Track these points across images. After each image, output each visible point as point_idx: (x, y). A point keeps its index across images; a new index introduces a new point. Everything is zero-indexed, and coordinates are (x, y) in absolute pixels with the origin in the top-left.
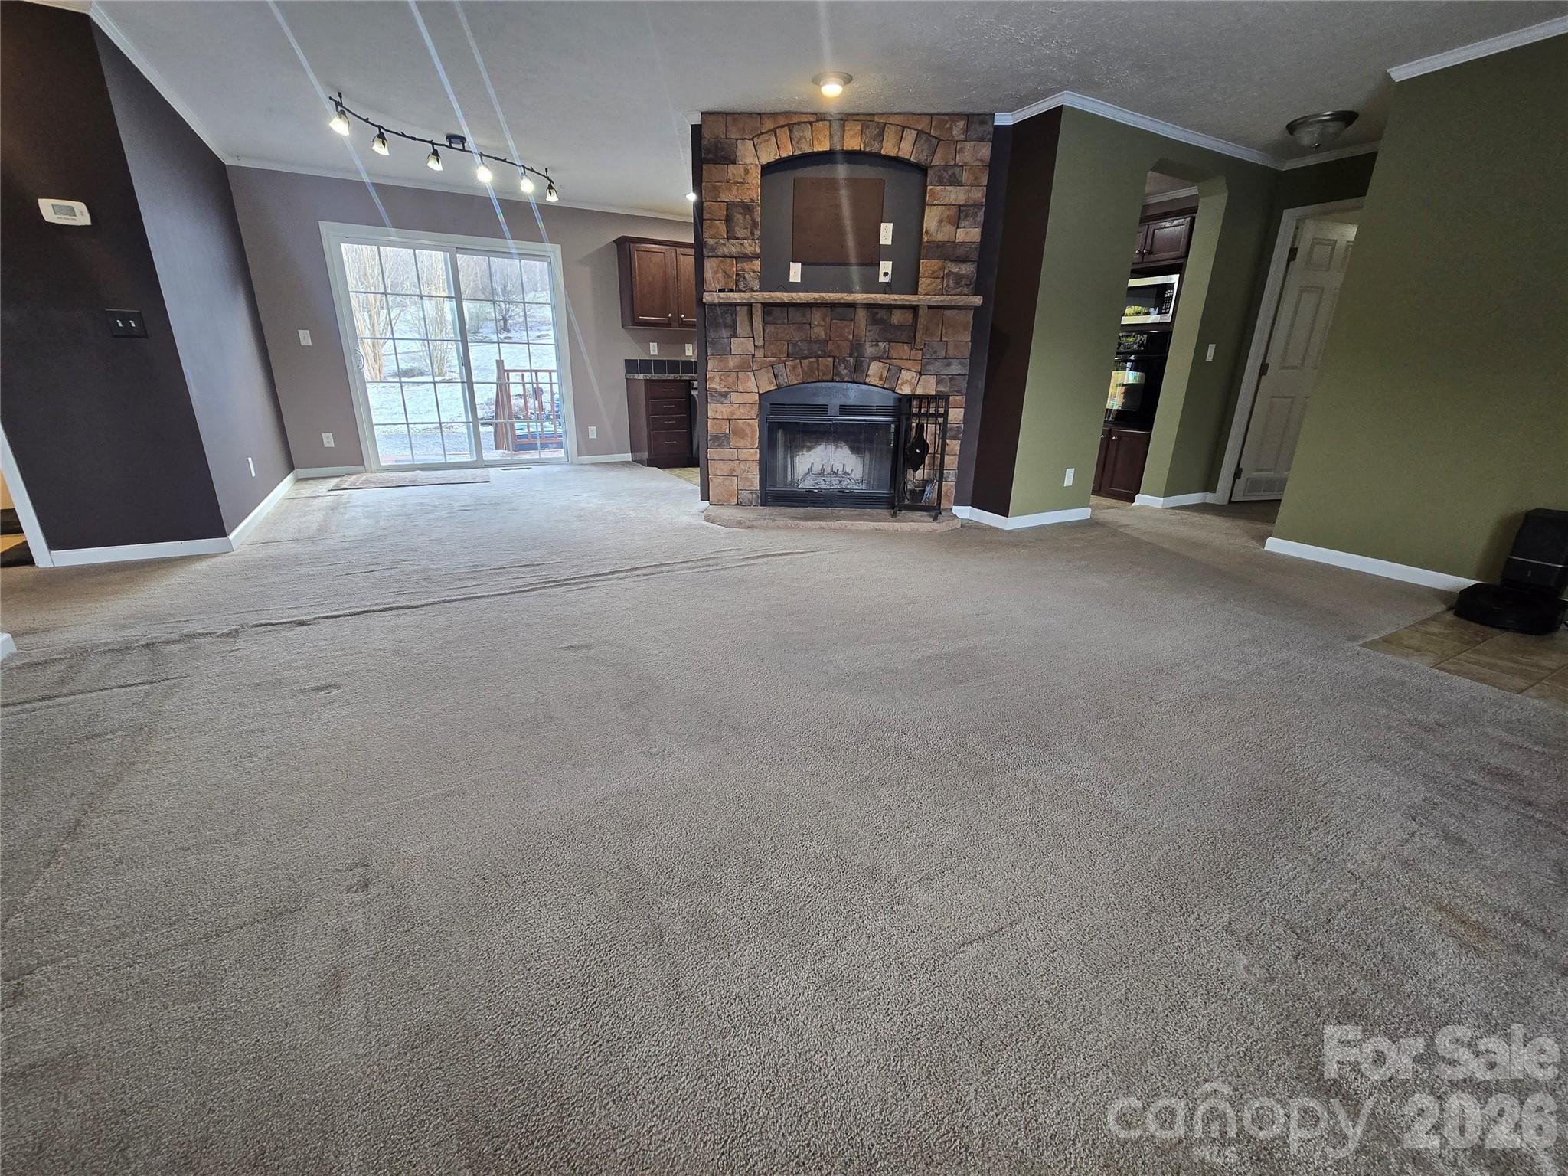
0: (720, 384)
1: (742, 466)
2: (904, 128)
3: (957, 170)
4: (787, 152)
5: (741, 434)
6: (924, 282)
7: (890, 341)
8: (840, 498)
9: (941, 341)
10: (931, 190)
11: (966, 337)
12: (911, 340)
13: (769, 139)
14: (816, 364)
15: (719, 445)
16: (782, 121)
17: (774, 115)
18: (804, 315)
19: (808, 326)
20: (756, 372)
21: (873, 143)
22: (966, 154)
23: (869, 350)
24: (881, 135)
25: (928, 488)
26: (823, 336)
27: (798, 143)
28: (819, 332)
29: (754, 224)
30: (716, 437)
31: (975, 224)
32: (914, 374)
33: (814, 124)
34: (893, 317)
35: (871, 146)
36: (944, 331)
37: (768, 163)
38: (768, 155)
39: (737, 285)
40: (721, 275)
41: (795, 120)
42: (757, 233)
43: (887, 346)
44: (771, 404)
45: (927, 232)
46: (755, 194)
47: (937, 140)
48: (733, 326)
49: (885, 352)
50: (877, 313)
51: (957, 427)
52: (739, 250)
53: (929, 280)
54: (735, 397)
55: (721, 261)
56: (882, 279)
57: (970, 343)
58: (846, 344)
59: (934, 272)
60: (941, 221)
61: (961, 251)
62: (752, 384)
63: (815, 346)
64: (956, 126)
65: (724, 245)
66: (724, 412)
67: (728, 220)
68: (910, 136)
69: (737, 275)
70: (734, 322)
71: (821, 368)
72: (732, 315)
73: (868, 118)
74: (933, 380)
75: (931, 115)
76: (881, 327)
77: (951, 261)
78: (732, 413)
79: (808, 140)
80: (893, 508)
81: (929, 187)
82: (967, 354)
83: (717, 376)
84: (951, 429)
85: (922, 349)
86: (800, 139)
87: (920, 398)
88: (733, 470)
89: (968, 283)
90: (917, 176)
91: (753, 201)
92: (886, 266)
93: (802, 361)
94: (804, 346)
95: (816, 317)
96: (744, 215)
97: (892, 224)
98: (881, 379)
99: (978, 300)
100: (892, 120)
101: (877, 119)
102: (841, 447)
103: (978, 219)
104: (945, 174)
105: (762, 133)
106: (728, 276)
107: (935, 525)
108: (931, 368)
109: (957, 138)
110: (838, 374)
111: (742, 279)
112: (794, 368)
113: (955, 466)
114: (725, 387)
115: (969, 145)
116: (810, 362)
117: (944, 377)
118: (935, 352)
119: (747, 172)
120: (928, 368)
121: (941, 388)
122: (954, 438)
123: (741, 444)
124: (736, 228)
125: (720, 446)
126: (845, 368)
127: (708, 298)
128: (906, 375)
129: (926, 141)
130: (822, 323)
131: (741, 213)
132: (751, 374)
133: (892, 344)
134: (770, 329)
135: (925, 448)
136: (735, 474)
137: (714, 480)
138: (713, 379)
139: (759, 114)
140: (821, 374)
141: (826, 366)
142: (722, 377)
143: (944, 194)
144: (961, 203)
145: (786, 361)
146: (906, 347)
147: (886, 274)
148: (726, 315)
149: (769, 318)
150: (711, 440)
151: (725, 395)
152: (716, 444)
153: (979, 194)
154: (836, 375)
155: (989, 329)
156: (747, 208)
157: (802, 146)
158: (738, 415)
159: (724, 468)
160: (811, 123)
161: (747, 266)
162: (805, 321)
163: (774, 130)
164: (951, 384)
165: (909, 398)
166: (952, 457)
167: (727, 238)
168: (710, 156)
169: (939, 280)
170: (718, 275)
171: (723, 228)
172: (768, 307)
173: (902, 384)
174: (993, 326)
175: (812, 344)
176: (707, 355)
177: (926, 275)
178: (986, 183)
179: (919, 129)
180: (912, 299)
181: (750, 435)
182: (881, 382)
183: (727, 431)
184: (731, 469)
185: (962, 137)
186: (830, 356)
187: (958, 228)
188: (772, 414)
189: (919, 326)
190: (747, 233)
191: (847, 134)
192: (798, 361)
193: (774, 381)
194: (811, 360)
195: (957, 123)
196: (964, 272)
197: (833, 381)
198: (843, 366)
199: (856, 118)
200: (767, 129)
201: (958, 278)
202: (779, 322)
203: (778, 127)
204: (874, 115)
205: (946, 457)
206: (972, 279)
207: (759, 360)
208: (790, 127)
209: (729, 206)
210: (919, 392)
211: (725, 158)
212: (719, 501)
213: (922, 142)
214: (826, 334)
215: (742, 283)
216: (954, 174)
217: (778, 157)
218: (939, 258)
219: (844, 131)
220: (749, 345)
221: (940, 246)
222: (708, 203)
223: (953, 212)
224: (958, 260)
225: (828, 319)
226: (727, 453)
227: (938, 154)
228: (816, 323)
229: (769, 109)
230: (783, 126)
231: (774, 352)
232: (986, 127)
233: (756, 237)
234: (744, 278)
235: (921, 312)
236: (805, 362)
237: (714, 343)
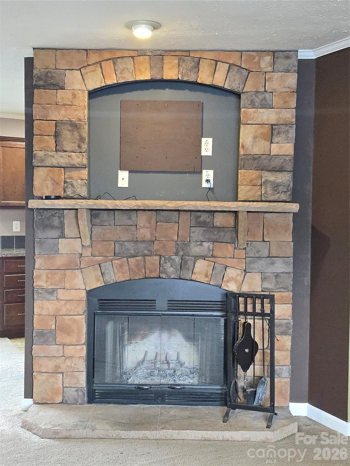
0: (47, 281)
1: (68, 362)
2: (217, 61)
3: (267, 95)
4: (112, 80)
5: (67, 331)
6: (243, 191)
7: (214, 241)
8: (170, 394)
9: (264, 241)
10: (244, 112)
11: (289, 238)
12: (234, 240)
13: (95, 70)
14: (142, 263)
15: (44, 342)
16: (107, 56)
17: (99, 51)
18: (130, 218)
19: (134, 228)
20: (83, 270)
21: (189, 73)
22: (274, 82)
23: (195, 250)
24: (197, 66)
25: (259, 390)
26: (148, 236)
27: (121, 73)
28: (145, 233)
29: (82, 139)
30: (42, 334)
31: (287, 140)
32: (239, 272)
33: (135, 58)
34: (215, 220)
35: (188, 76)
36: (265, 233)
37: (95, 89)
38: (95, 82)
39: (65, 191)
40: (50, 182)
41: (119, 54)
42: (85, 147)
43: (211, 246)
44: (99, 300)
45: (243, 147)
46: (83, 114)
47: (248, 71)
48: (62, 227)
49: (209, 250)
50: (200, 216)
51: (287, 323)
52: (67, 161)
53: (248, 188)
54: (61, 294)
55: (50, 171)
56: (205, 185)
57: (292, 243)
58: (171, 244)
59: (251, 181)
60: (255, 138)
61: (276, 163)
62: (79, 282)
63: (142, 246)
64: (263, 60)
65: (53, 156)
66: (50, 309)
67: (57, 135)
68: (222, 68)
69: (65, 182)
70: (62, 225)
71: (147, 266)
72: (59, 217)
73: (185, 54)
74: (258, 277)
75: (241, 51)
76: (204, 228)
77: (267, 171)
78: (58, 310)
79: (131, 71)
80: (226, 405)
81: (242, 110)
82: (290, 253)
83: (44, 273)
84: (280, 325)
85: (245, 249)
86: (123, 70)
87: (246, 296)
88: (57, 367)
89: (285, 190)
90: (233, 99)
91: (80, 120)
92: (208, 174)
93: (129, 259)
94: (130, 246)
95: (142, 219)
96: (72, 131)
97: (212, 139)
98: (206, 276)
99: (295, 207)
100: (205, 55)
101: (192, 55)
102: (175, 335)
103: (290, 135)
104: (257, 99)
105: (89, 65)
106: (56, 183)
107: (268, 435)
108: (255, 266)
109: (265, 70)
110: (165, 272)
111: (70, 186)
112: (121, 266)
113: (288, 362)
114: (52, 284)
115: (276, 75)
116: (137, 260)
117: (269, 274)
118: (258, 252)
119: (74, 96)
120: (252, 266)
121: (267, 285)
122: (284, 333)
123: (67, 340)
124: (64, 143)
125: (46, 342)
126: (171, 266)
127: (33, 204)
128: (230, 273)
129: (237, 72)
130: (147, 225)
131: (70, 131)
132: (78, 272)
133: (215, 244)
134: (97, 230)
135: (254, 347)
136: (60, 370)
137: (38, 377)
138: (39, 277)
139: (86, 50)
140: (147, 272)
141: (153, 264)
142: (49, 275)
143: (256, 115)
144: (272, 123)
145: (113, 259)
146: (230, 247)
147: (208, 181)
148: (54, 218)
149: (97, 221)
150: (36, 336)
151: (52, 292)
152: (42, 340)
153: (290, 115)
154: (162, 273)
155: (310, 230)
156: (75, 126)
157: (125, 75)
158: (64, 311)
159: (50, 365)
160: (133, 57)
161: (75, 174)
162: (131, 223)
163: (100, 63)
164: (277, 282)
165: (235, 296)
166: (284, 353)
167: (56, 151)
168: (41, 83)
169: (258, 188)
170: (47, 182)
171: (51, 141)
172: (94, 213)
173: (228, 281)
174: (313, 228)
175: (139, 244)
176: (35, 255)
177: (245, 183)
178: (295, 105)
179: (231, 62)
180: (232, 206)
181: (76, 331)
182: (207, 279)
183: (53, 327)
184: (56, 366)
185: (270, 69)
186: (156, 255)
187: (272, 143)
188: (100, 309)
189: (240, 229)
190: (75, 146)
191: (166, 67)
192: (125, 259)
193: (102, 278)
194: (137, 258)
195: (264, 58)
196: (281, 181)
197: (159, 277)
198: (169, 264)
199: (173, 54)
200: (93, 62)
201: (276, 187)
202: (106, 224)
203: (103, 61)
204: (189, 51)
205: (276, 352)
206: (289, 186)
207: (86, 259)
208: (114, 60)
209: (57, 124)
210: (245, 289)
211: (54, 85)
212: (43, 399)
213: (234, 73)
214: (152, 234)
215: (70, 190)
216: (265, 99)
217: (103, 84)
218: (257, 169)
219: (163, 64)
220: (77, 245)
221: (255, 158)
222: (38, 121)
223: (266, 130)
224: (274, 170)
225: (153, 221)
226: (53, 349)
227: (249, 82)
228: (142, 225)
229: (93, 47)
230: (107, 60)
231: (101, 251)
232: (289, 61)
233: (83, 150)
234: (72, 185)
235: (240, 216)
236: (131, 260)
237: (41, 243)
